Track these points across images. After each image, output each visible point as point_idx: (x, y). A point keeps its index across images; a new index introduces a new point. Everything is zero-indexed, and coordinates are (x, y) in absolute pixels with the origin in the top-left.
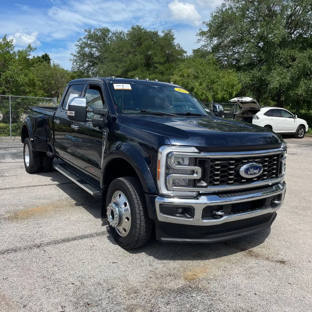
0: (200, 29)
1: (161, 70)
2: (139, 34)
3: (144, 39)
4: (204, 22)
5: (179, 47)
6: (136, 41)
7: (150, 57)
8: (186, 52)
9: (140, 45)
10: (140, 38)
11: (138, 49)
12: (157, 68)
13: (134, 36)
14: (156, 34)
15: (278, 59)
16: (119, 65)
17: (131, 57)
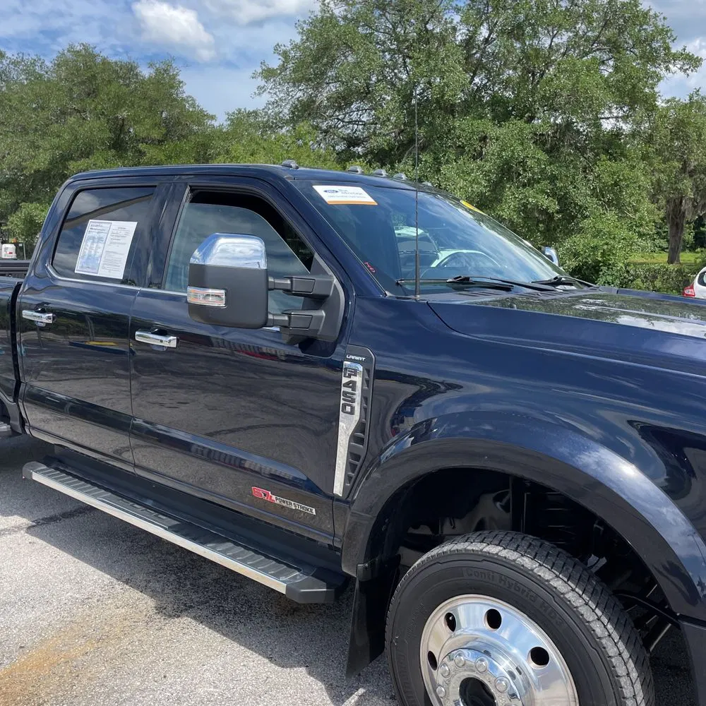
0: (261, 63)
1: (156, 159)
2: (88, 68)
3: (103, 80)
4: (278, 45)
5: (193, 105)
6: (83, 83)
7: (123, 126)
8: (213, 117)
9: (93, 93)
10: (94, 77)
11: (90, 104)
12: (141, 153)
13: (78, 71)
14: (131, 69)
15: (453, 138)
16: (41, 143)
17: (74, 123)
